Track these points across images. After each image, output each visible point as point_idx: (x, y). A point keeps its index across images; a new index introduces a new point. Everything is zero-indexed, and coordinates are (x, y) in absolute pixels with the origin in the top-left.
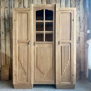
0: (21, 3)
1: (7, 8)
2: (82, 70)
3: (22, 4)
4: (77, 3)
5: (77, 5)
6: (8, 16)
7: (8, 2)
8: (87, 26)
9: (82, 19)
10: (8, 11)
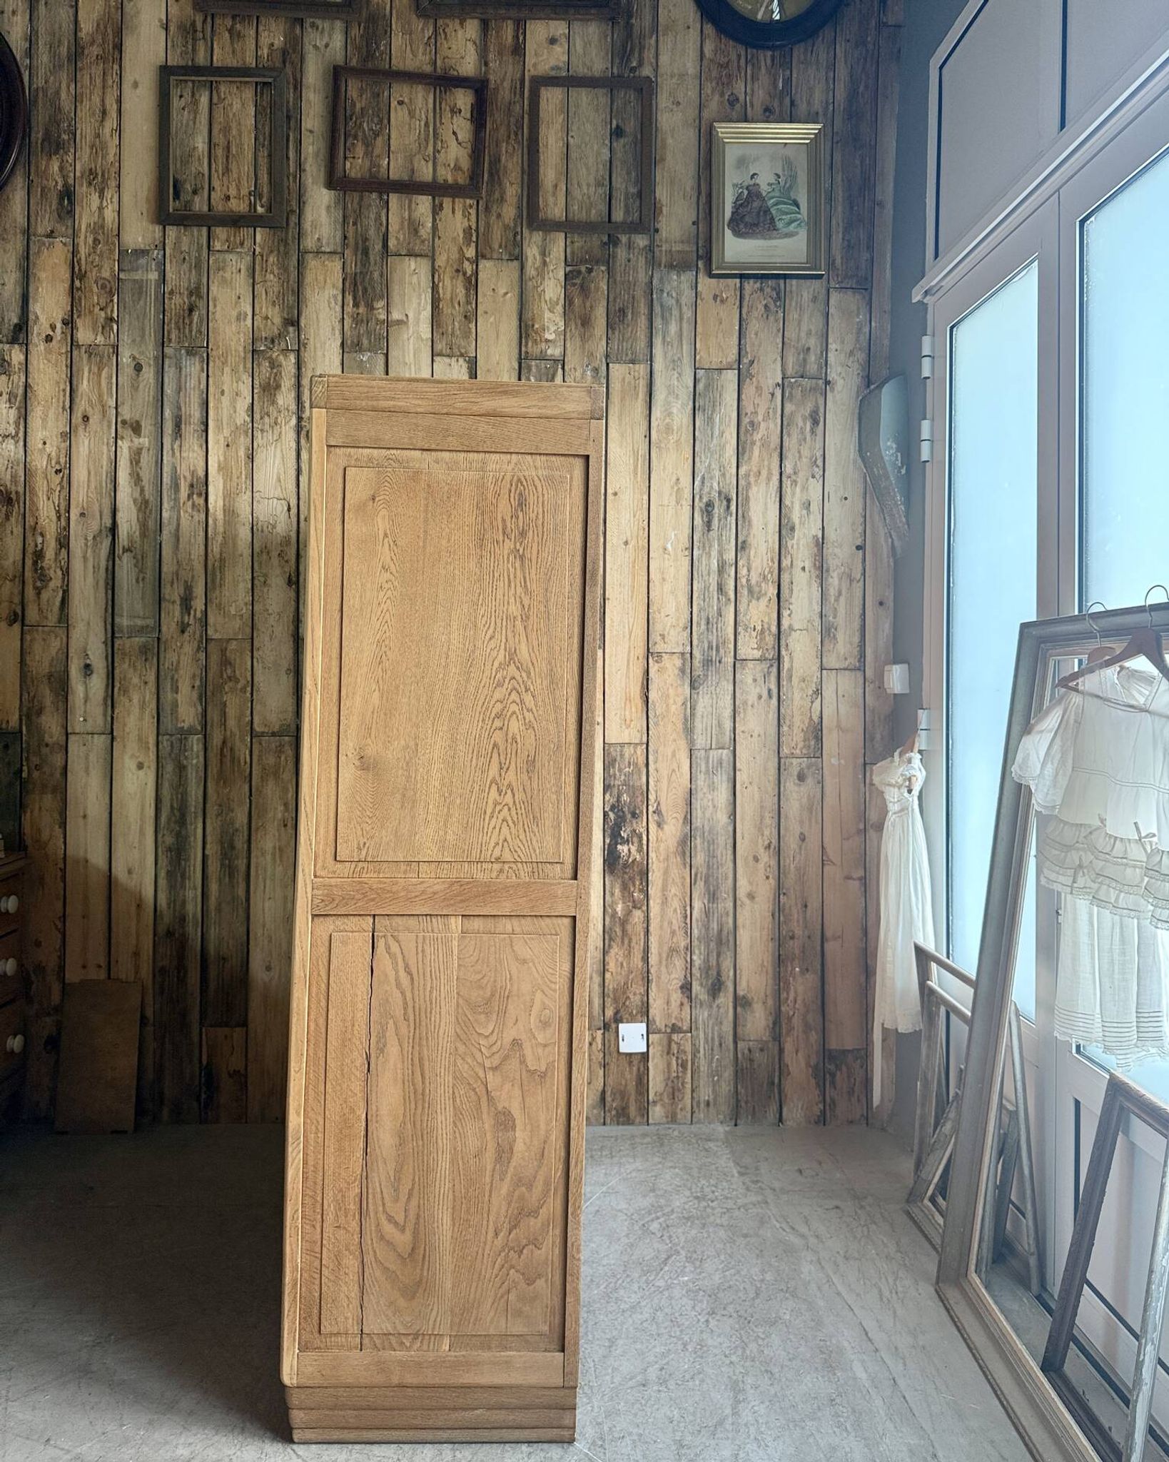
0: (270, 389)
1: (136, 429)
2: (844, 1038)
3: (286, 398)
4: (799, 412)
5: (801, 421)
6: (143, 505)
7: (149, 374)
8: (887, 627)
9: (840, 554)
10: (147, 460)
